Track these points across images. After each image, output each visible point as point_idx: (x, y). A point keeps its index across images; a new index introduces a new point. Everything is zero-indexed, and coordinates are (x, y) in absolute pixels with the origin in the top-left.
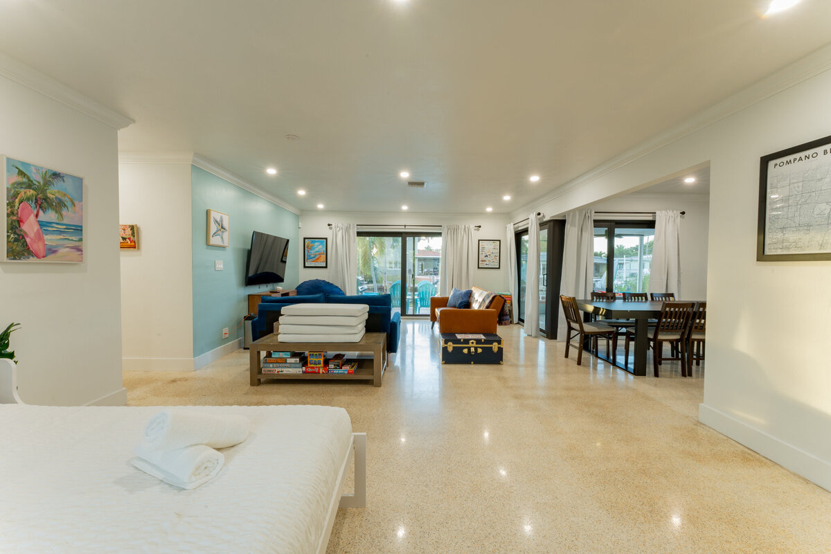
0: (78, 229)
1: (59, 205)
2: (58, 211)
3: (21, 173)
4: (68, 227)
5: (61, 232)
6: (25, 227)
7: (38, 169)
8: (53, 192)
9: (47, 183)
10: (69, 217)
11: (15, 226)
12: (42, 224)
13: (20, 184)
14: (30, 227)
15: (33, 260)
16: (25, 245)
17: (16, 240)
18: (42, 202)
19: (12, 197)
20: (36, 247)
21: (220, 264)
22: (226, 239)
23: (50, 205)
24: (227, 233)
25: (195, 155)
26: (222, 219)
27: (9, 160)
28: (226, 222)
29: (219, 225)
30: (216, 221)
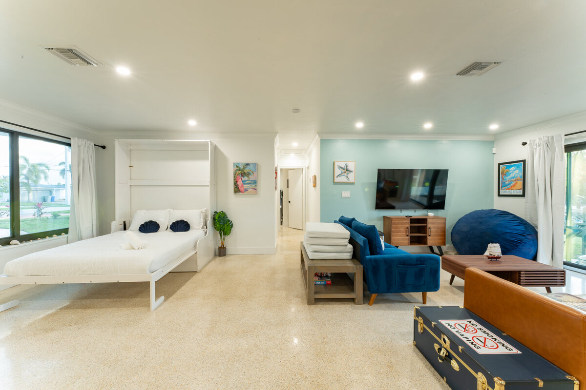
1: (248, 174)
2: (248, 177)
3: (237, 167)
4: (251, 181)
5: (249, 184)
6: (238, 183)
7: (242, 164)
8: (246, 171)
9: (245, 168)
10: (252, 178)
11: (236, 183)
12: (243, 182)
13: (237, 170)
14: (240, 183)
15: (241, 193)
16: (238, 189)
17: (236, 187)
18: (243, 174)
19: (235, 174)
20: (241, 189)
21: (346, 194)
22: (352, 177)
23: (246, 175)
24: (354, 172)
25: (319, 133)
26: (347, 165)
27: (234, 163)
28: (351, 167)
29: (344, 169)
30: (341, 168)
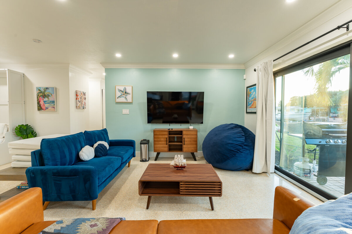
0: (53, 102)
1: (48, 96)
2: (48, 98)
3: (39, 90)
4: (51, 102)
5: (49, 103)
7: (43, 88)
8: (46, 93)
9: (45, 91)
10: (51, 99)
11: (39, 103)
12: (44, 102)
13: (39, 93)
14: (42, 103)
15: (43, 111)
16: (41, 107)
17: (39, 106)
18: (44, 96)
19: (38, 96)
20: (43, 107)
21: (126, 111)
22: (129, 98)
23: (46, 96)
24: (131, 95)
25: (103, 64)
26: (125, 89)
27: (36, 87)
28: (129, 90)
29: (123, 92)
30: (121, 91)
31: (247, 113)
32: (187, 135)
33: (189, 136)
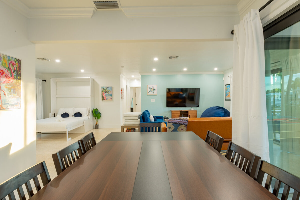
0: (111, 95)
3: (103, 88)
4: (110, 95)
5: (108, 96)
6: (104, 96)
7: (105, 87)
9: (106, 89)
11: (102, 96)
12: (106, 95)
13: (103, 90)
18: (106, 92)
19: (102, 92)
20: (105, 98)
21: (153, 100)
22: (155, 92)
23: (107, 92)
24: (156, 91)
25: (140, 73)
26: (153, 87)
27: (102, 87)
28: (155, 87)
29: (152, 89)
30: (150, 88)
31: (226, 100)
32: (191, 113)
33: (192, 114)
